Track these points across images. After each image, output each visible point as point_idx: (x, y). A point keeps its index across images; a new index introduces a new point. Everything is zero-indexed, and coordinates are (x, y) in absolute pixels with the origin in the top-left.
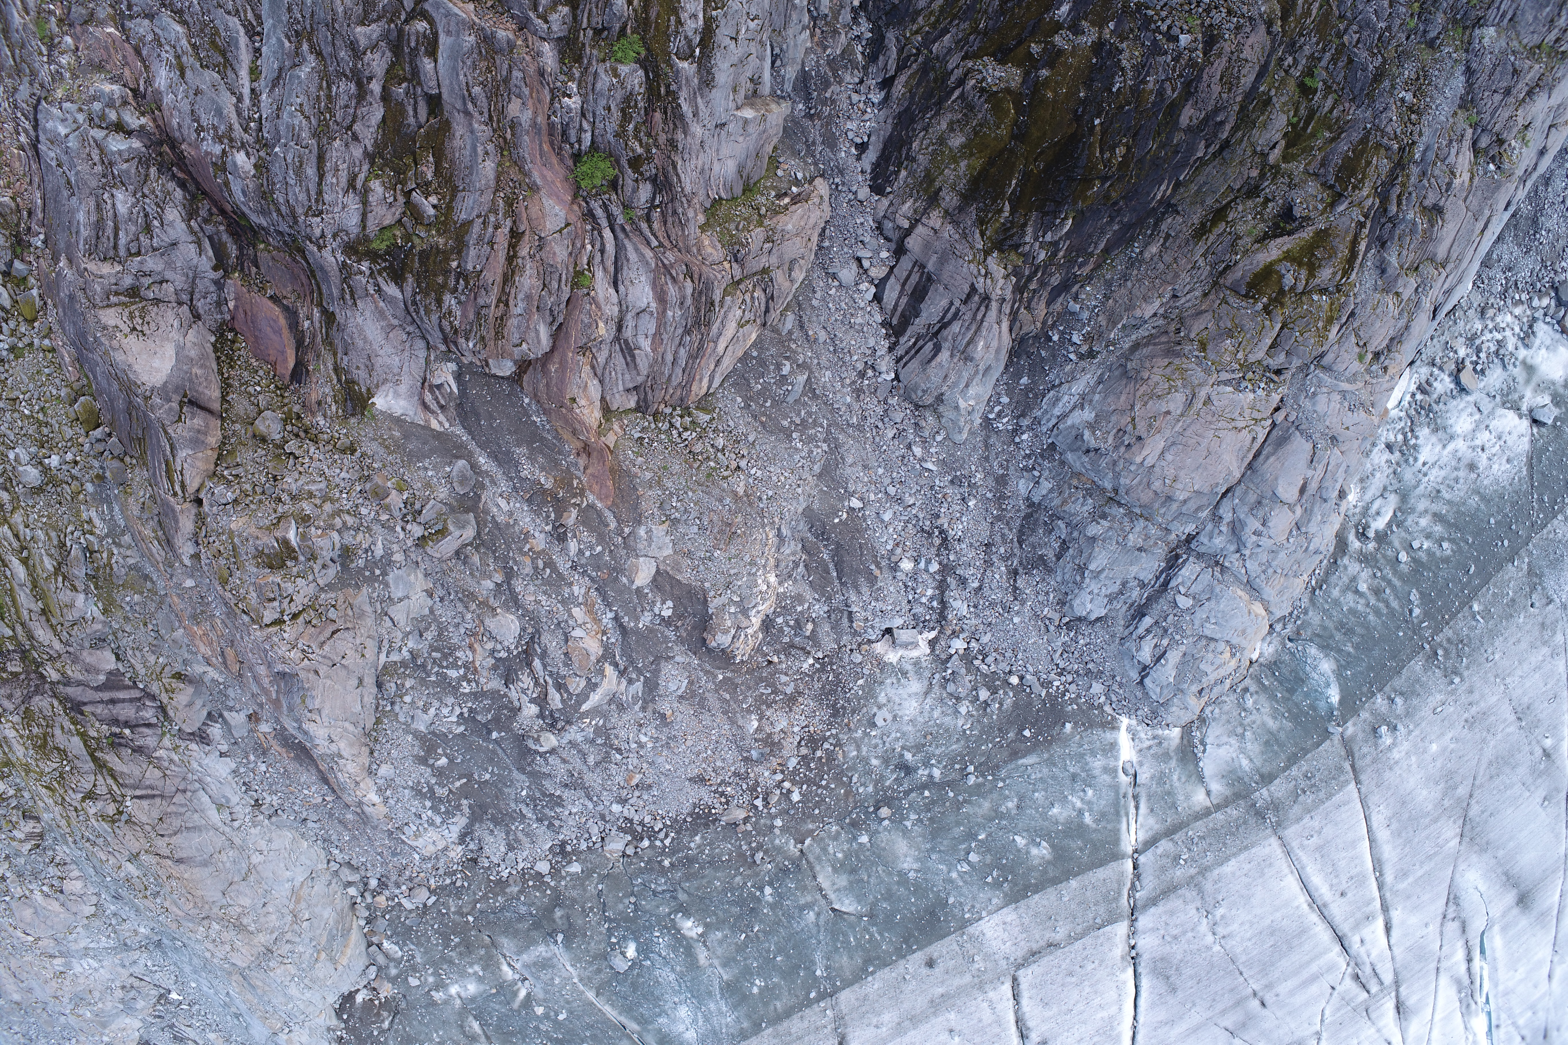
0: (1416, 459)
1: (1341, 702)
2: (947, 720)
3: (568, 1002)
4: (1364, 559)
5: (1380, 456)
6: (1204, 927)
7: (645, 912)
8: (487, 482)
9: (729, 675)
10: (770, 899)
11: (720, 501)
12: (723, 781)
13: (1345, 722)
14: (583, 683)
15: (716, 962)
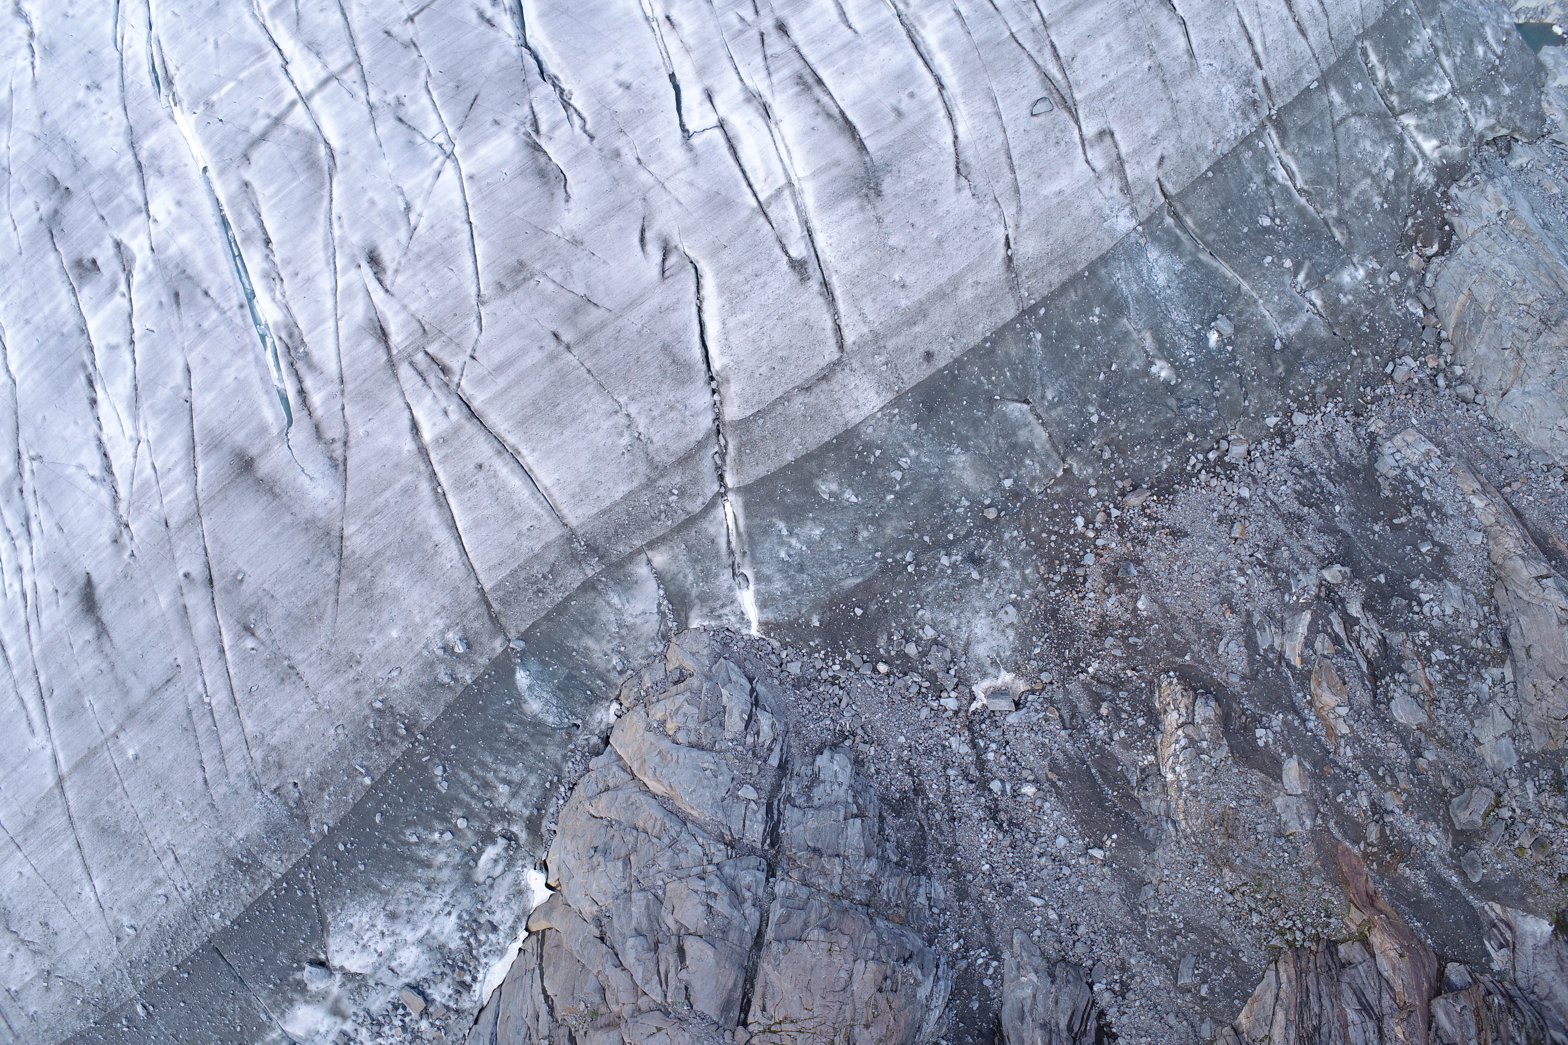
0: (460, 917)
1: (513, 672)
2: (941, 617)
3: (1264, 275)
4: (505, 816)
5: (504, 917)
6: (642, 423)
7: (1204, 381)
8: (1449, 860)
9: (1179, 660)
10: (1092, 410)
11: (1244, 860)
12: (1153, 534)
13: (505, 651)
14: (1318, 645)
15: (1135, 336)
